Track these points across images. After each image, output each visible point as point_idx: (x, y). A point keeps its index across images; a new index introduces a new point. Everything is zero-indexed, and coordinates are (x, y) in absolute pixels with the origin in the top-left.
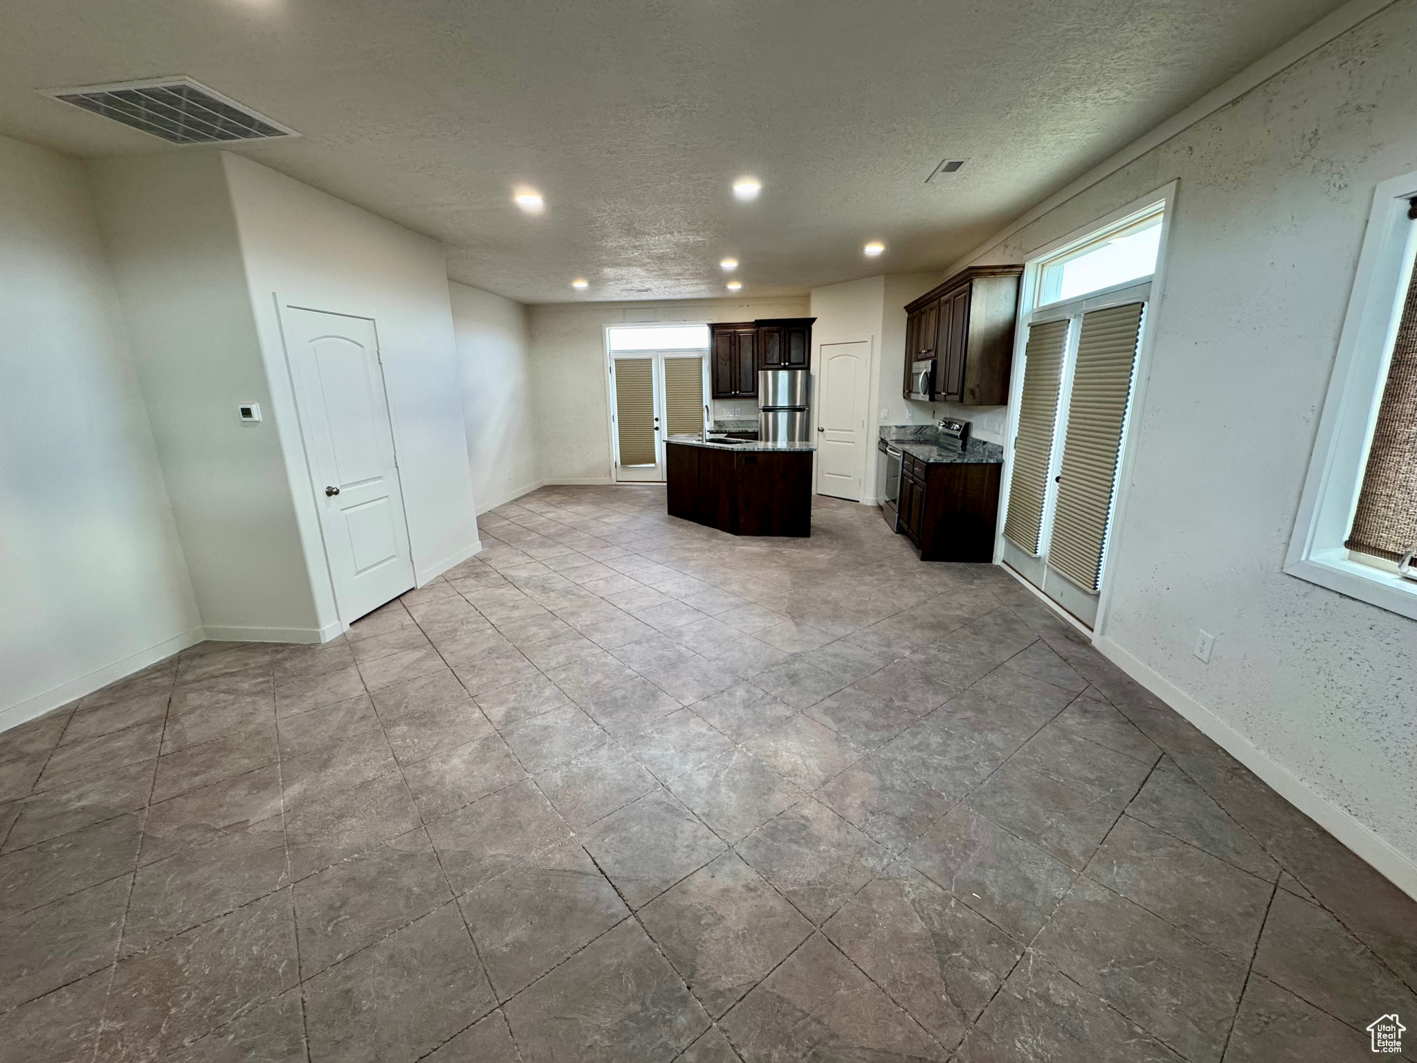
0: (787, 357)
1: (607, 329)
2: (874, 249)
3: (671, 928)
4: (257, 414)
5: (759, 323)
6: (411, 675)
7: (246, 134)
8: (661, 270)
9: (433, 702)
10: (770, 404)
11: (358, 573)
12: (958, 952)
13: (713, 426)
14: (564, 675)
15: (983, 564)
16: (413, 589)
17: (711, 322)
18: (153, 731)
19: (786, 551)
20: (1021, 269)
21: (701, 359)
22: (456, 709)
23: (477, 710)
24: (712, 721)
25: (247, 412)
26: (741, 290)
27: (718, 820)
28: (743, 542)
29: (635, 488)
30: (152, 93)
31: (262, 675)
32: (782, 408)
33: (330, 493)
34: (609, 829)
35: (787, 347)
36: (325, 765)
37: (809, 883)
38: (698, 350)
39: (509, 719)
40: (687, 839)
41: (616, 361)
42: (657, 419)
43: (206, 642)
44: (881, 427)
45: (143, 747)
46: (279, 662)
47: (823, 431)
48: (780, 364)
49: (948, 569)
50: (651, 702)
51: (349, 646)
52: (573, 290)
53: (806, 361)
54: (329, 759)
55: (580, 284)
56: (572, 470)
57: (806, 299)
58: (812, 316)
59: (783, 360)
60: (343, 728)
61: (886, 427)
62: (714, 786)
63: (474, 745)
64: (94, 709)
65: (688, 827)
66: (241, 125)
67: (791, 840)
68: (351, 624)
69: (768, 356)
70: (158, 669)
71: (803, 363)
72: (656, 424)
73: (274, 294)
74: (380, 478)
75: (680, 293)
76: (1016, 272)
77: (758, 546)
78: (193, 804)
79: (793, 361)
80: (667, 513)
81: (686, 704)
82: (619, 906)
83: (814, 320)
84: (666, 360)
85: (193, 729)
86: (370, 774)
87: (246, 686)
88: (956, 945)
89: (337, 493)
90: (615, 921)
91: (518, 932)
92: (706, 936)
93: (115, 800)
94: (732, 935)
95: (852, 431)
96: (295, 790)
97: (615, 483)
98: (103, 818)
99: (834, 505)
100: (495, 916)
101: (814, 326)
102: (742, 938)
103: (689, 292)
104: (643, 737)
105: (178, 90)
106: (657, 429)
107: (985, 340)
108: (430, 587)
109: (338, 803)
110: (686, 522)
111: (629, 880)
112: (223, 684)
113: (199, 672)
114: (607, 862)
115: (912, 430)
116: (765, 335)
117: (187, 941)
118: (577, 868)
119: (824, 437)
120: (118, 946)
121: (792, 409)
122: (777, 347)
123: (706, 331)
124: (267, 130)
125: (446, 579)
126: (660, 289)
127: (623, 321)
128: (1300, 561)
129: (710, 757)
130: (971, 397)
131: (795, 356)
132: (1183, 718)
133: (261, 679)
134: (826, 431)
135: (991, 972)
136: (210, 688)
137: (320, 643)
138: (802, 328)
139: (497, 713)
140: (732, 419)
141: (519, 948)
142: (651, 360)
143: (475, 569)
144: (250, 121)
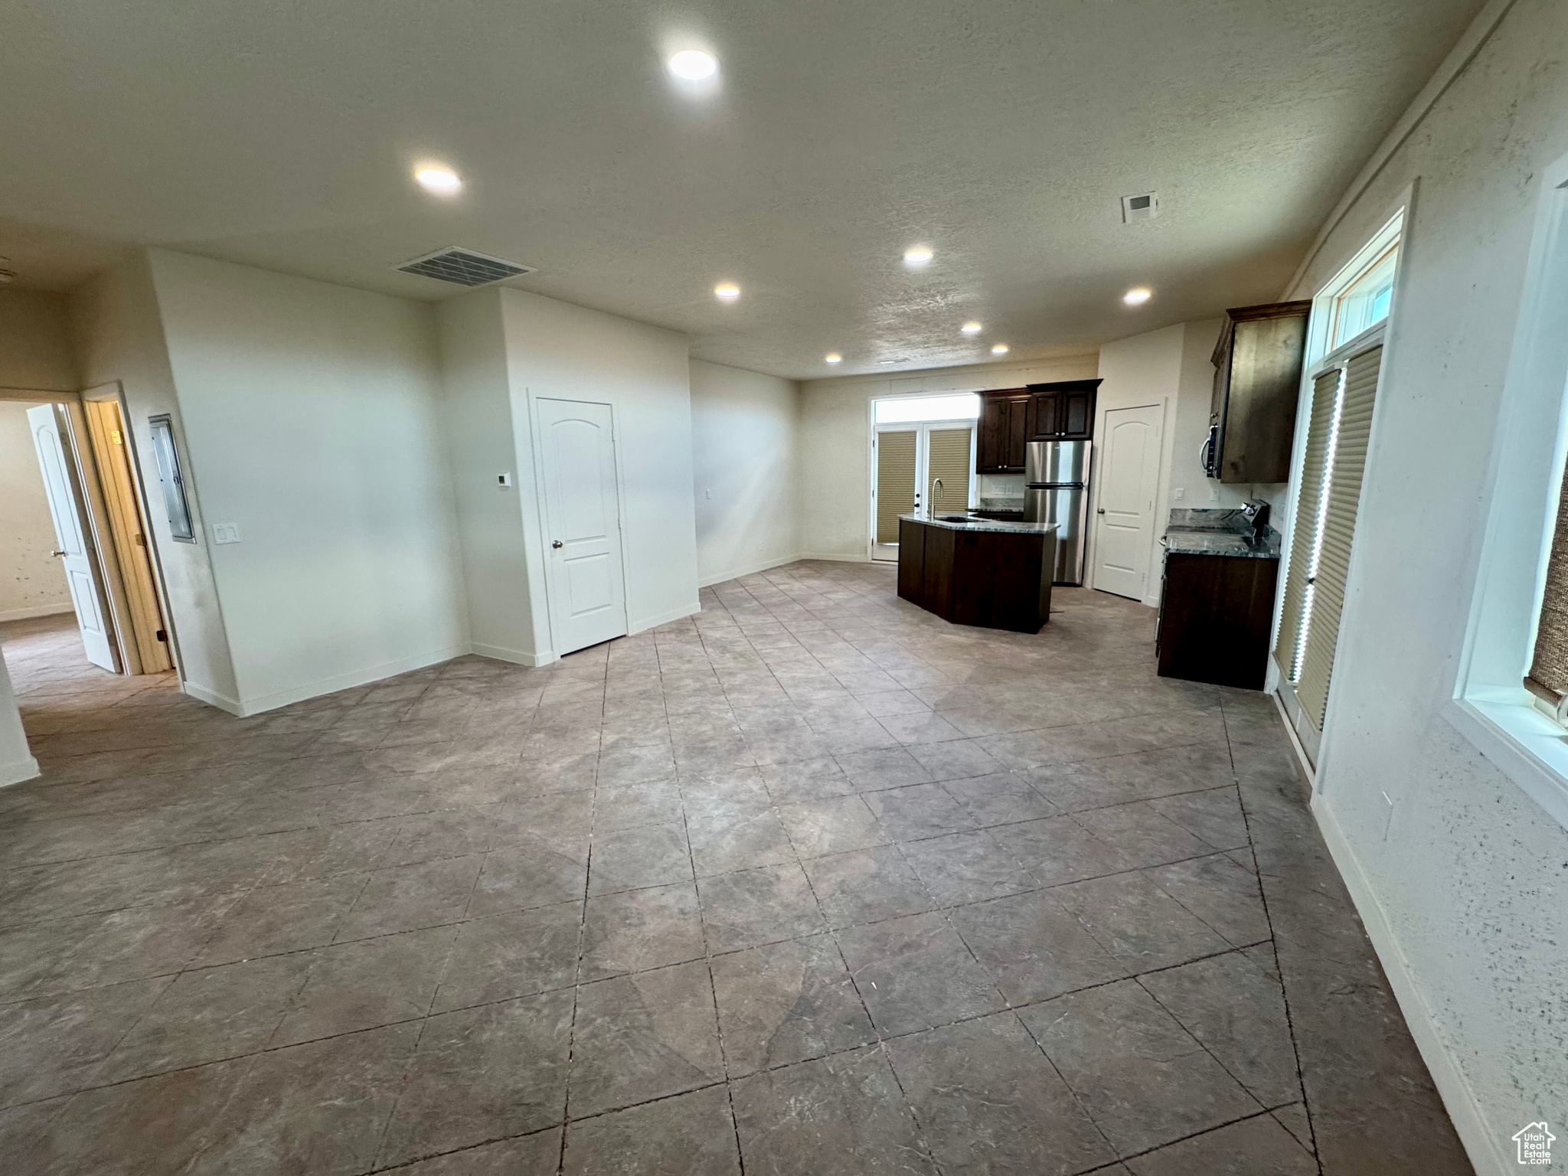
0: (1063, 426)
1: (873, 401)
2: (1137, 297)
3: (603, 917)
4: (508, 482)
5: (1031, 388)
6: (574, 699)
7: (505, 275)
8: (901, 340)
9: (574, 721)
10: (1048, 480)
11: (574, 614)
12: (810, 1018)
13: (979, 503)
14: (682, 721)
15: (1248, 691)
16: (625, 636)
17: (983, 389)
18: (405, 706)
19: (993, 645)
20: (1307, 306)
21: (970, 430)
22: (585, 729)
23: (598, 734)
24: (768, 782)
25: (502, 479)
26: (1007, 354)
27: (703, 857)
28: (954, 631)
29: (884, 567)
30: (442, 259)
31: (486, 682)
32: (1062, 486)
33: (556, 546)
34: (619, 838)
35: (1064, 414)
36: (478, 748)
37: (732, 925)
38: (969, 420)
39: (614, 745)
40: (667, 863)
41: (880, 434)
42: (918, 496)
43: (471, 655)
44: (1172, 510)
45: (395, 714)
46: (499, 676)
47: (1103, 512)
48: (1054, 434)
49: (1187, 689)
50: (733, 756)
51: (552, 671)
52: (825, 364)
53: (1088, 430)
54: (482, 746)
55: (833, 359)
56: (828, 543)
57: (1095, 358)
58: (1099, 377)
59: (1058, 429)
60: (505, 727)
61: (1180, 510)
62: (724, 832)
63: (576, 758)
64: (388, 686)
65: (676, 854)
66: (498, 271)
67: (748, 890)
68: (562, 656)
69: (1041, 425)
70: (435, 668)
71: (1084, 433)
72: (917, 501)
73: (527, 389)
74: (603, 536)
75: (943, 360)
76: (1302, 311)
77: (966, 636)
78: (396, 753)
79: (1070, 430)
80: (896, 593)
81: (759, 764)
82: (581, 891)
83: (1101, 381)
84: (931, 432)
85: (426, 709)
86: (498, 761)
87: (473, 687)
88: (814, 1012)
89: (560, 546)
90: (570, 899)
91: (506, 885)
92: (622, 930)
93: (361, 742)
94: (640, 937)
95: (1137, 514)
96: (450, 760)
97: (870, 560)
98: (351, 750)
99: (1104, 602)
100: (500, 869)
101: (1100, 389)
102: (646, 942)
103: (951, 359)
104: (702, 781)
105: (454, 254)
106: (917, 505)
107: (1253, 400)
108: (637, 637)
109: (468, 774)
110: (910, 605)
111: (601, 876)
112: (462, 684)
113: (453, 673)
114: (597, 861)
115: (1218, 515)
116: (1038, 402)
117: (342, 828)
118: (574, 859)
119: (1105, 521)
120: (314, 821)
121: (1077, 486)
122: (1051, 415)
123: (977, 399)
124: (517, 271)
125: (654, 632)
126: (918, 359)
127: (890, 393)
128: (1451, 700)
129: (741, 811)
130: (1233, 472)
131: (1075, 423)
132: (1356, 911)
133: (484, 685)
134: (1107, 513)
135: (825, 1043)
136: (452, 685)
137: (533, 667)
138: (1085, 393)
139: (610, 738)
140: (1002, 497)
141: (500, 894)
142: (915, 432)
143: (681, 628)
144: (502, 266)
